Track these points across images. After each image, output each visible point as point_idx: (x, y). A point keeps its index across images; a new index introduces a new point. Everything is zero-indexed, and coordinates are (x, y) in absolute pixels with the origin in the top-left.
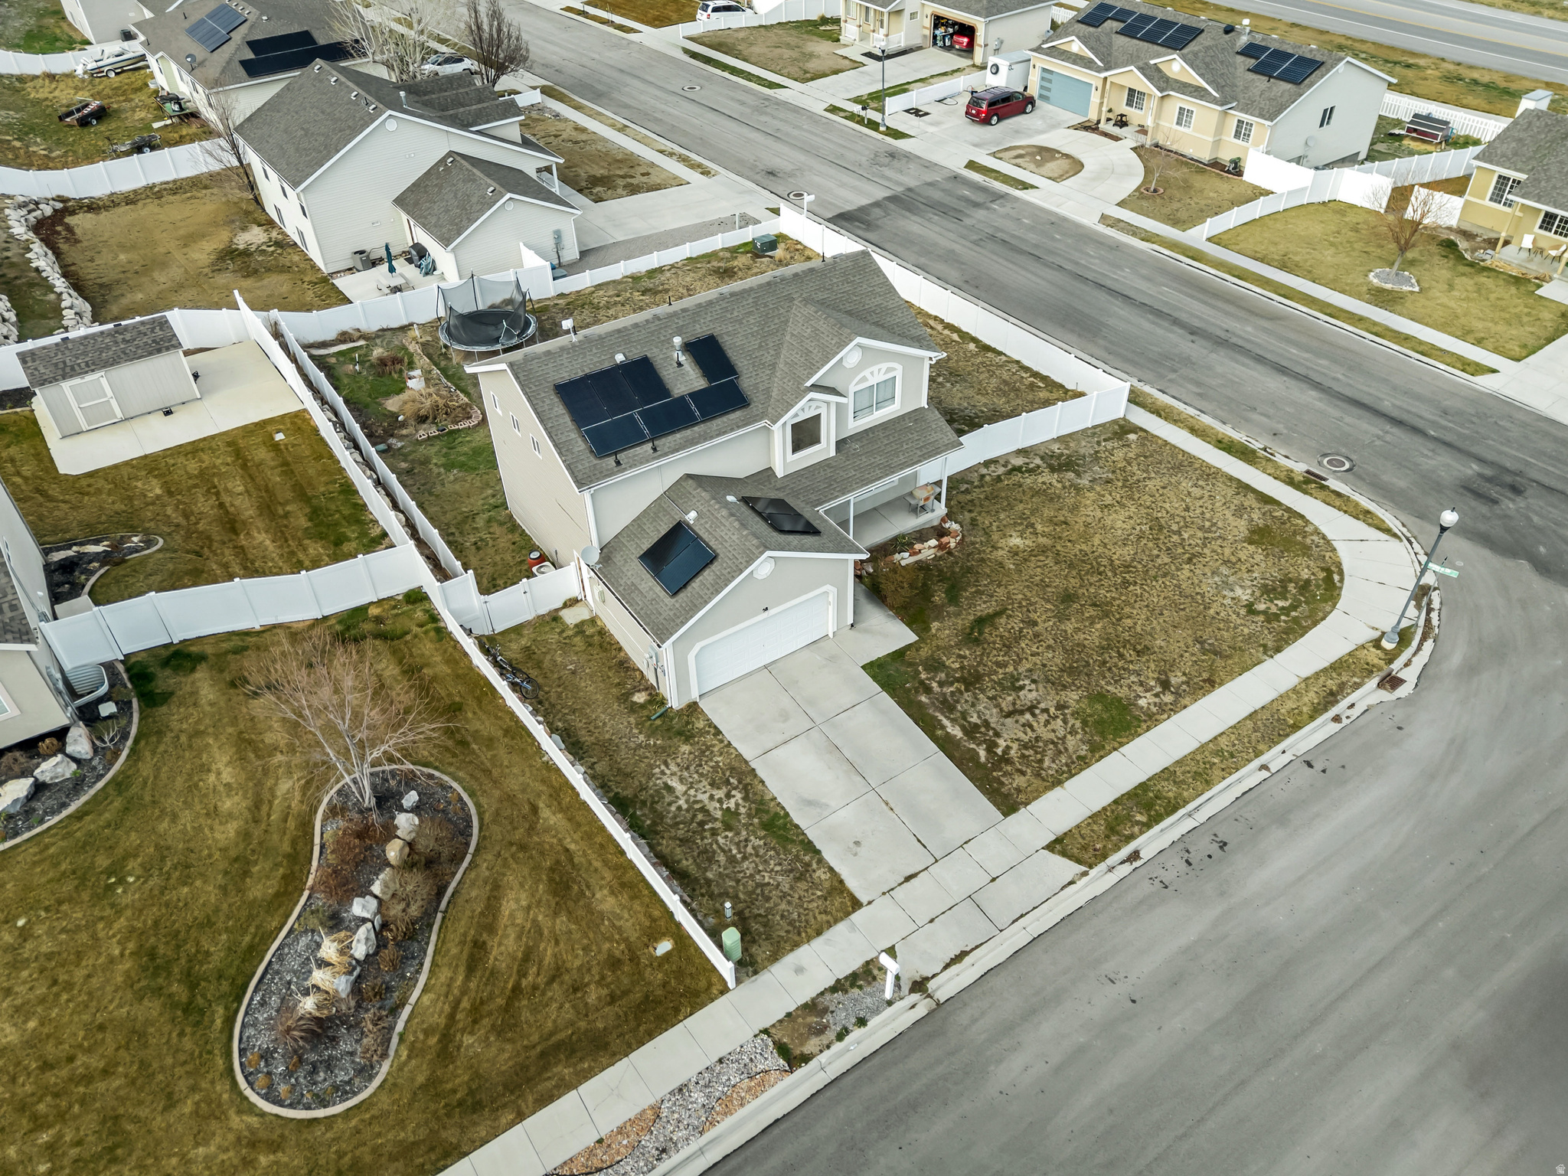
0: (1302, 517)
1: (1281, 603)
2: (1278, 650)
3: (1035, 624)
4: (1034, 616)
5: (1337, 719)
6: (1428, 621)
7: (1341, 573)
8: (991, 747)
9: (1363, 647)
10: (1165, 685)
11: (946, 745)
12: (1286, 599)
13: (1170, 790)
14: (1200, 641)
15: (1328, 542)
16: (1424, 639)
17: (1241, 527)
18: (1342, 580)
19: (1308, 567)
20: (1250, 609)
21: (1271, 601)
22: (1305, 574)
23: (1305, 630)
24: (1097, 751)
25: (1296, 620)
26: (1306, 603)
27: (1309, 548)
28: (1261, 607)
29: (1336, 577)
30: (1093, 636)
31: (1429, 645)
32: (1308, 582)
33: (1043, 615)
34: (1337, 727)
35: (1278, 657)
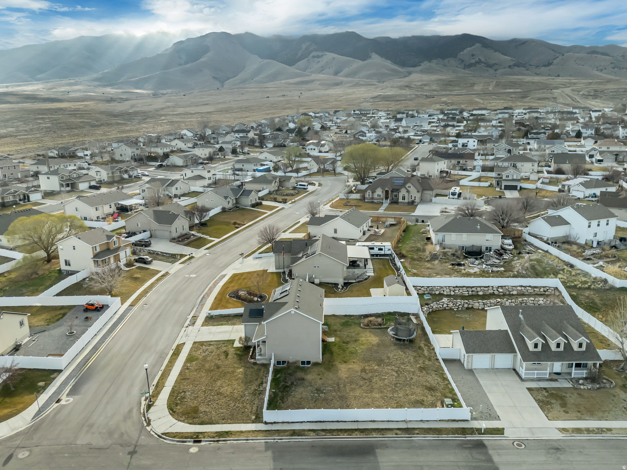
0: (190, 424)
1: (179, 397)
2: (173, 388)
3: (219, 360)
4: (220, 361)
5: (153, 385)
6: (145, 417)
7: (171, 414)
8: (205, 345)
9: (156, 400)
10: (188, 369)
11: (212, 341)
12: (179, 399)
13: (174, 357)
14: (188, 379)
15: (179, 420)
16: (144, 412)
17: (202, 408)
18: (169, 412)
19: (179, 409)
20: (185, 392)
21: (181, 397)
22: (179, 407)
23: (170, 396)
24: (189, 355)
25: (173, 396)
26: (174, 401)
27: (183, 415)
28: (182, 394)
29: (171, 412)
30: (207, 366)
31: (142, 411)
32: (177, 406)
33: (219, 363)
34: (153, 384)
35: (172, 387)
